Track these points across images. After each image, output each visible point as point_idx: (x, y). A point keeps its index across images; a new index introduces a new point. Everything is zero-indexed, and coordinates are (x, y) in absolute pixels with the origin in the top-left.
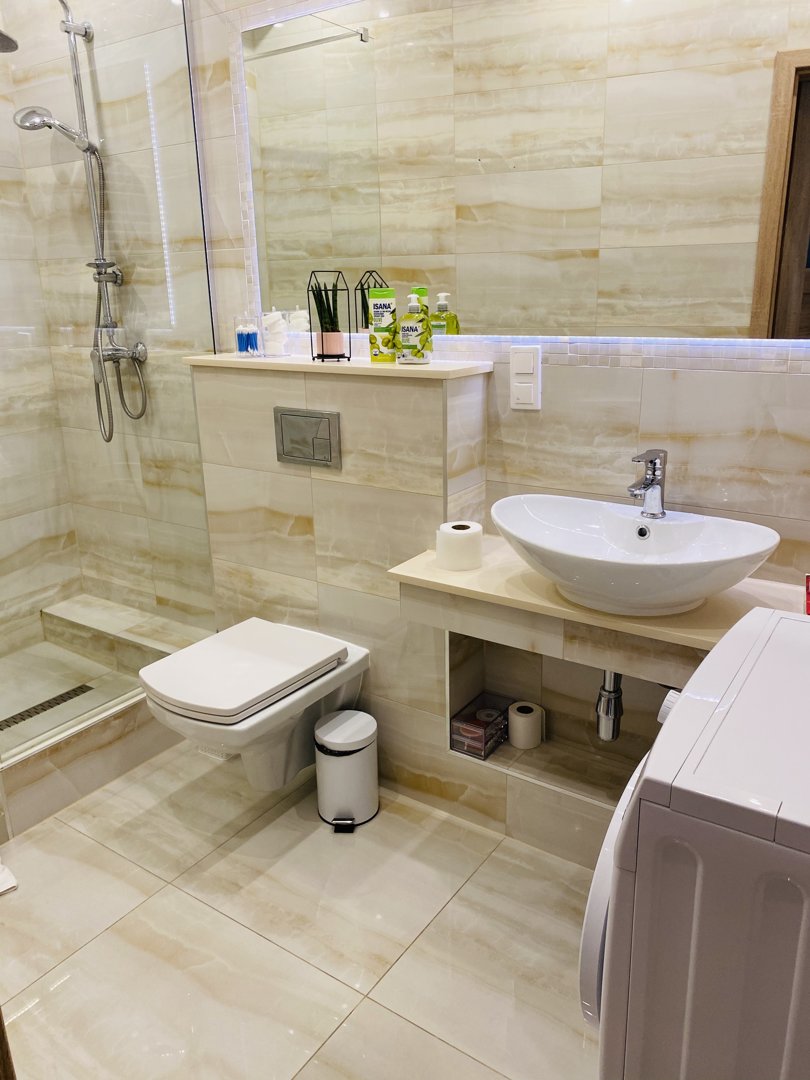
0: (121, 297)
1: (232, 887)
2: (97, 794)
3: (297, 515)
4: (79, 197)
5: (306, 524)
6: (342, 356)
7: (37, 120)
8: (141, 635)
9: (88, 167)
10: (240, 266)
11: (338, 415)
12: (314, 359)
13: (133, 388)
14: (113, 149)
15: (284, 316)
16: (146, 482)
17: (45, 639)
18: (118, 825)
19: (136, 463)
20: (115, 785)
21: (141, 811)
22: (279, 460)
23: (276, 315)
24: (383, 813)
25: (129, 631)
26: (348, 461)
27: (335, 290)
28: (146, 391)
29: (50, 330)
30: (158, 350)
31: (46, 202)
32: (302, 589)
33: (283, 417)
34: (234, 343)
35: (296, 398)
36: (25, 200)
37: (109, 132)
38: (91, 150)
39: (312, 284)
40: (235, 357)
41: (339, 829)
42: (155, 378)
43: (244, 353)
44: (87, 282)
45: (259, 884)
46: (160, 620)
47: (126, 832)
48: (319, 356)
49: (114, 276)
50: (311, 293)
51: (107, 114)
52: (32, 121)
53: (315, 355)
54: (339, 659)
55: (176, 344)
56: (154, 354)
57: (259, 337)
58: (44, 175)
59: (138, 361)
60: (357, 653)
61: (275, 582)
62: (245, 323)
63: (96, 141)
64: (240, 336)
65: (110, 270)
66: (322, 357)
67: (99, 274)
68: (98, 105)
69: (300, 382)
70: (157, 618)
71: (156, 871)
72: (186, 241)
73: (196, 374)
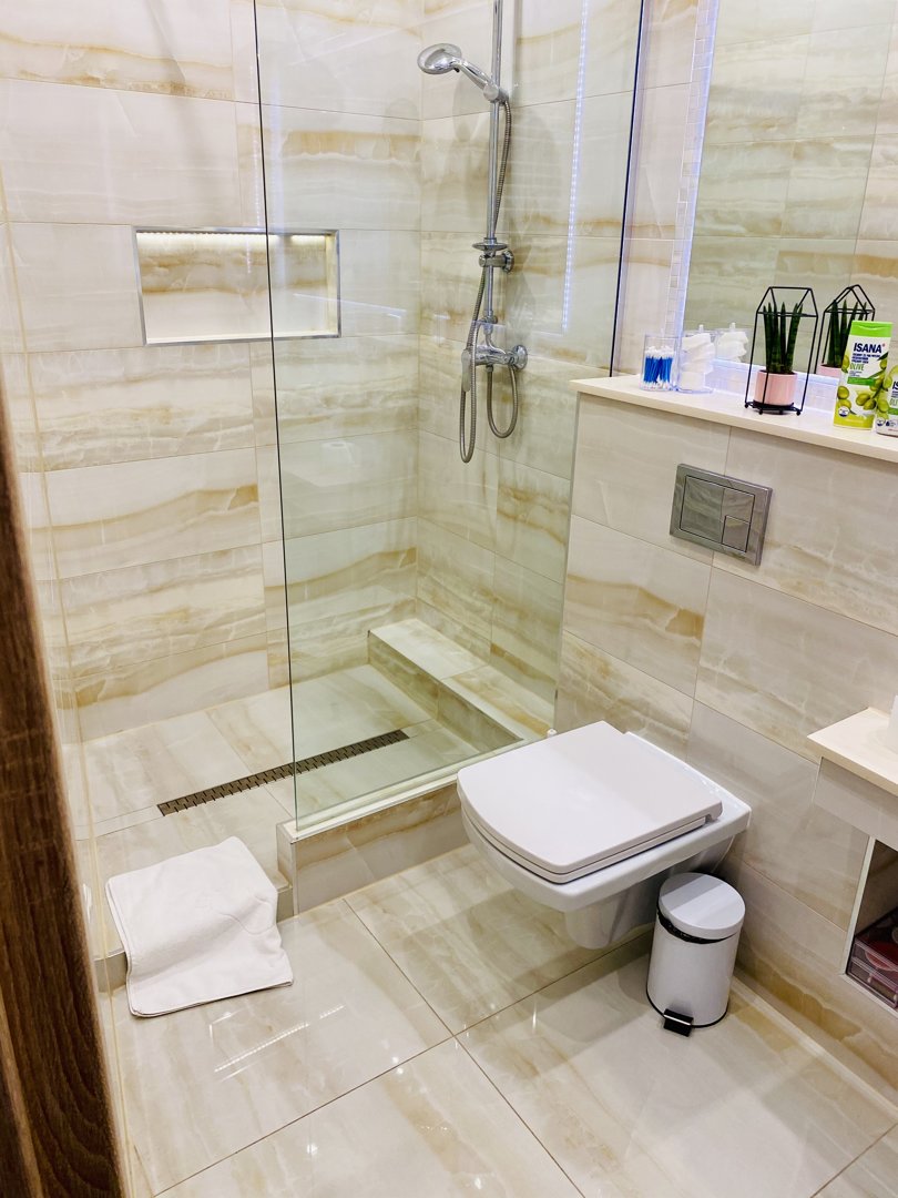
0: (506, 285)
1: (527, 1069)
2: (391, 881)
3: (682, 608)
4: (477, 158)
5: (693, 623)
6: (790, 408)
7: (444, 61)
8: (469, 687)
9: (494, 120)
10: (664, 263)
11: (771, 491)
12: (746, 406)
13: (505, 400)
14: (526, 100)
15: (713, 339)
16: (500, 512)
17: (369, 662)
18: (410, 932)
19: (492, 487)
20: (413, 873)
21: (438, 921)
22: (671, 533)
23: (702, 337)
24: (732, 1017)
25: (456, 678)
26: (771, 557)
27: (797, 316)
28: (518, 404)
29: (422, 317)
30: (540, 357)
31: (439, 162)
32: (672, 702)
33: (688, 480)
34: (640, 366)
35: (712, 458)
36: (418, 158)
37: (526, 77)
38: (502, 100)
39: (766, 304)
40: (631, 385)
41: (669, 1026)
42: (531, 392)
43: (651, 385)
44: (471, 265)
45: (560, 1075)
46: (492, 672)
47: (414, 944)
48: (756, 404)
49: (503, 260)
50: (761, 317)
51: (526, 51)
52: (439, 63)
53: (750, 399)
54: (709, 817)
55: (565, 354)
56: (537, 365)
57: (674, 364)
58: (442, 130)
59: (515, 369)
60: (735, 808)
61: (636, 682)
62: (659, 345)
63: (507, 87)
64: (649, 361)
65: (499, 253)
66: (762, 407)
67: (487, 256)
68: (518, 41)
69: (723, 438)
70: (489, 668)
71: (441, 1013)
72: (599, 224)
73: (582, 404)
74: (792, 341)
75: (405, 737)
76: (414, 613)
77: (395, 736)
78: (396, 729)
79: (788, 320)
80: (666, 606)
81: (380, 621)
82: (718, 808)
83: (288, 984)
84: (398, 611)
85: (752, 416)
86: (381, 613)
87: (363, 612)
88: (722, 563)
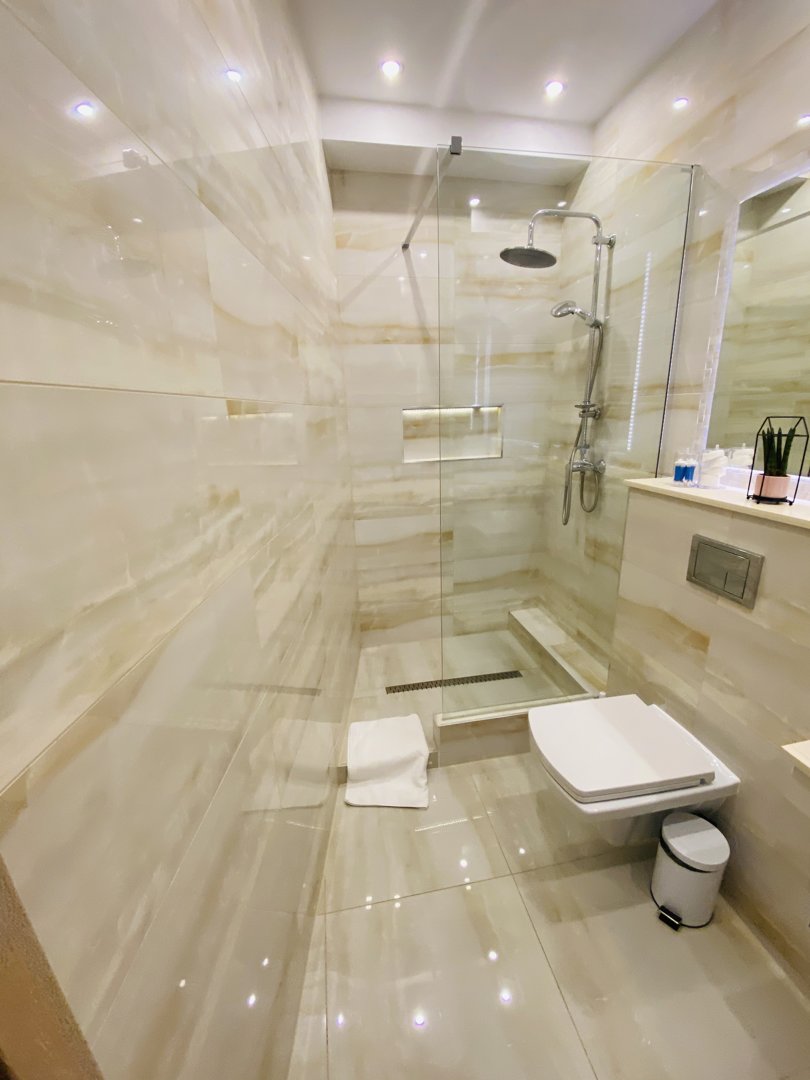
0: (595, 427)
2: (496, 761)
3: (694, 630)
4: (583, 358)
5: (701, 641)
6: (784, 500)
7: (565, 310)
8: (563, 656)
9: (592, 341)
10: (694, 408)
11: (763, 558)
12: (748, 498)
13: (591, 491)
14: (611, 324)
15: (726, 454)
16: (587, 554)
17: (508, 629)
19: (582, 540)
20: (509, 759)
22: (688, 579)
23: (719, 452)
25: (554, 647)
26: (762, 605)
27: (792, 434)
28: (599, 494)
29: (547, 449)
30: (612, 467)
31: (563, 364)
34: (672, 471)
35: (718, 532)
36: (552, 364)
37: (612, 310)
38: (597, 325)
39: (765, 429)
40: (666, 484)
42: (608, 487)
43: (678, 483)
44: (575, 417)
46: (577, 647)
48: (755, 497)
49: (595, 414)
51: (613, 297)
54: (704, 780)
55: (626, 464)
56: (611, 470)
57: (696, 470)
58: (566, 346)
59: (598, 473)
60: (726, 777)
62: (686, 457)
63: (601, 318)
64: (678, 469)
65: (592, 409)
66: (759, 499)
67: (584, 412)
68: (609, 292)
70: (576, 644)
71: (507, 856)
72: (653, 387)
73: (631, 494)
74: (787, 453)
75: (520, 675)
76: (536, 606)
77: (514, 674)
78: (515, 670)
79: (784, 439)
80: (683, 627)
81: (515, 608)
82: (712, 776)
83: (425, 809)
84: (527, 604)
85: (752, 505)
86: (516, 603)
87: (507, 602)
88: (723, 604)
